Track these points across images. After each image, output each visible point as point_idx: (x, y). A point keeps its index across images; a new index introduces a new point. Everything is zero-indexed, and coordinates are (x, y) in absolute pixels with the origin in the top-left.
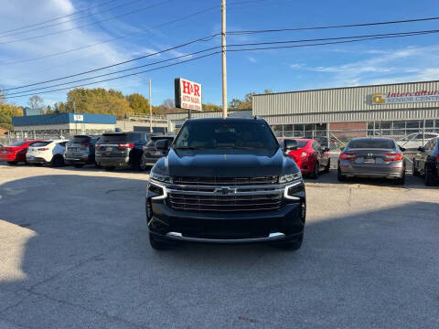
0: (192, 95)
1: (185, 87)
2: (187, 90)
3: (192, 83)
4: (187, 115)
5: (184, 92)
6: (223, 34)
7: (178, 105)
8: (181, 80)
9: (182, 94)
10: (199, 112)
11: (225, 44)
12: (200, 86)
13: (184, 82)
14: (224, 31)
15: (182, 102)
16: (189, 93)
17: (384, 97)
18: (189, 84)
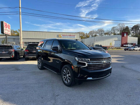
0: (8, 29)
1: (5, 25)
2: (6, 26)
3: (8, 24)
4: (5, 36)
5: (5, 27)
6: (20, 8)
7: (2, 32)
8: (4, 22)
9: (5, 28)
10: (10, 35)
11: (21, 11)
12: (10, 25)
13: (5, 23)
14: (20, 7)
15: (5, 31)
16: (6, 28)
17: (61, 36)
18: (6, 24)
